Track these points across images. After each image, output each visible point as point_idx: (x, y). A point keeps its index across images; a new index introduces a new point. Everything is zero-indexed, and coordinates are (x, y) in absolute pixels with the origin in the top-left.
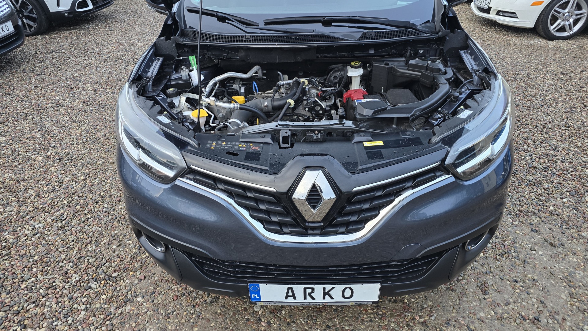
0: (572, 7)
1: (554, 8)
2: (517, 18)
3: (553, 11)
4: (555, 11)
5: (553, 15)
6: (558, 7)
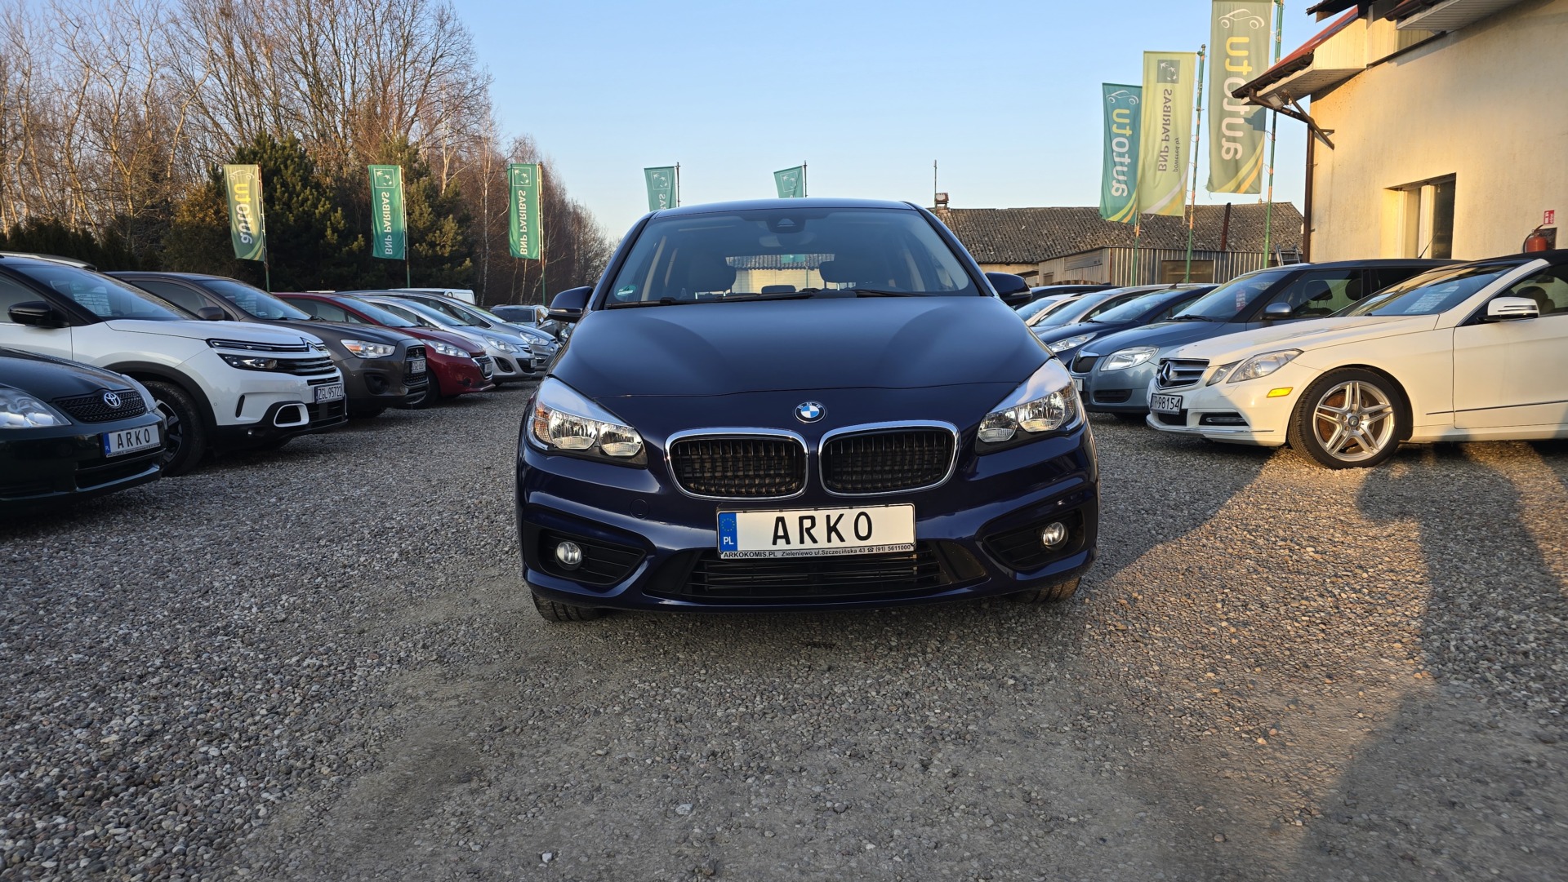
0: (1353, 401)
1: (1318, 406)
2: (1245, 424)
3: (1316, 412)
4: (1320, 411)
5: (1319, 420)
6: (1324, 403)
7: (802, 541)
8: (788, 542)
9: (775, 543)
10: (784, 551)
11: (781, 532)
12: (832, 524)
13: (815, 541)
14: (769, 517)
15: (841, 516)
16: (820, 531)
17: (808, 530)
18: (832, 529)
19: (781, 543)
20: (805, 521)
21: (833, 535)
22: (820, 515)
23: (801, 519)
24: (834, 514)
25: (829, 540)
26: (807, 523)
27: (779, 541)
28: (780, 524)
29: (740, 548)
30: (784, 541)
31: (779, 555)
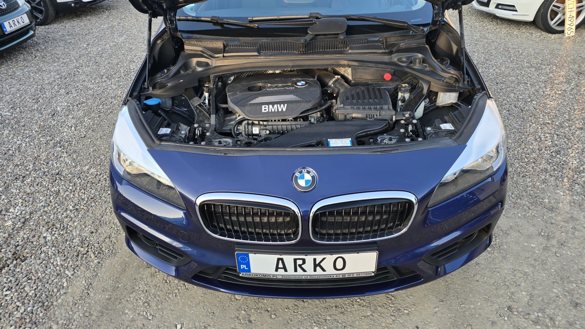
7: (296, 270)
8: (286, 271)
9: (276, 270)
10: (283, 275)
11: (281, 265)
12: (317, 263)
13: (304, 271)
14: (273, 258)
15: (324, 259)
16: (309, 266)
17: (300, 266)
18: (316, 266)
19: (281, 272)
20: (298, 261)
21: (318, 268)
22: (309, 259)
23: (295, 260)
24: (319, 258)
25: (315, 270)
26: (299, 262)
27: (279, 270)
28: (280, 261)
29: (253, 271)
30: (283, 270)
31: (280, 277)
